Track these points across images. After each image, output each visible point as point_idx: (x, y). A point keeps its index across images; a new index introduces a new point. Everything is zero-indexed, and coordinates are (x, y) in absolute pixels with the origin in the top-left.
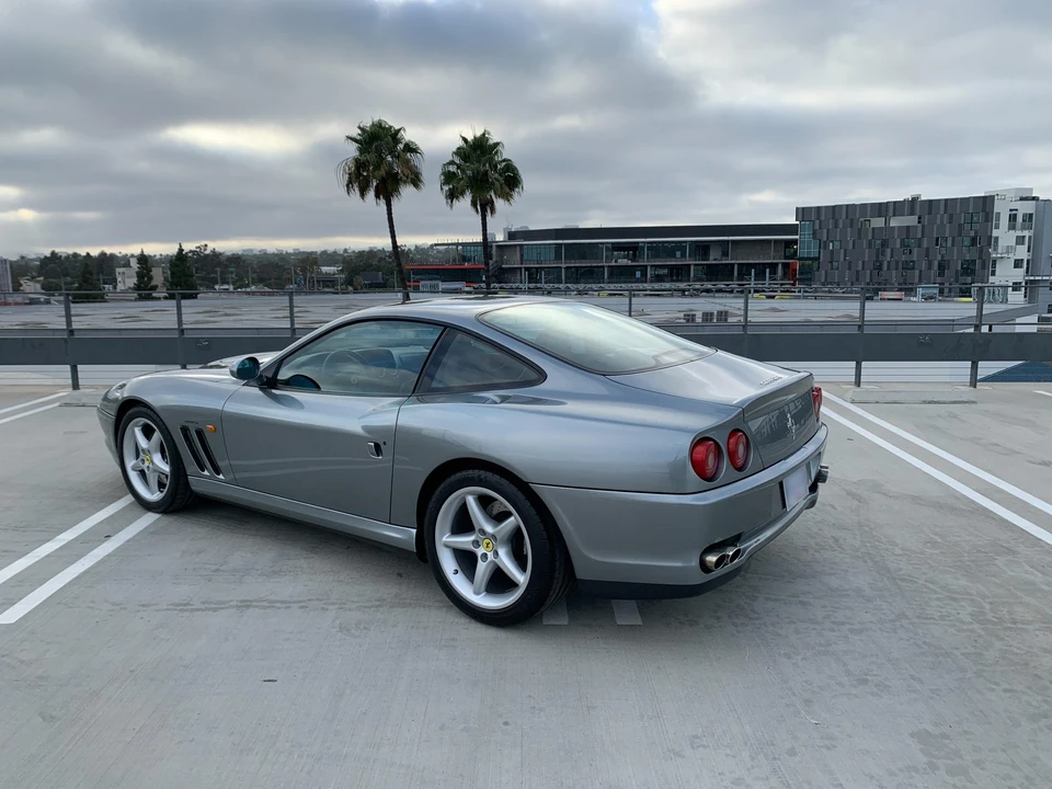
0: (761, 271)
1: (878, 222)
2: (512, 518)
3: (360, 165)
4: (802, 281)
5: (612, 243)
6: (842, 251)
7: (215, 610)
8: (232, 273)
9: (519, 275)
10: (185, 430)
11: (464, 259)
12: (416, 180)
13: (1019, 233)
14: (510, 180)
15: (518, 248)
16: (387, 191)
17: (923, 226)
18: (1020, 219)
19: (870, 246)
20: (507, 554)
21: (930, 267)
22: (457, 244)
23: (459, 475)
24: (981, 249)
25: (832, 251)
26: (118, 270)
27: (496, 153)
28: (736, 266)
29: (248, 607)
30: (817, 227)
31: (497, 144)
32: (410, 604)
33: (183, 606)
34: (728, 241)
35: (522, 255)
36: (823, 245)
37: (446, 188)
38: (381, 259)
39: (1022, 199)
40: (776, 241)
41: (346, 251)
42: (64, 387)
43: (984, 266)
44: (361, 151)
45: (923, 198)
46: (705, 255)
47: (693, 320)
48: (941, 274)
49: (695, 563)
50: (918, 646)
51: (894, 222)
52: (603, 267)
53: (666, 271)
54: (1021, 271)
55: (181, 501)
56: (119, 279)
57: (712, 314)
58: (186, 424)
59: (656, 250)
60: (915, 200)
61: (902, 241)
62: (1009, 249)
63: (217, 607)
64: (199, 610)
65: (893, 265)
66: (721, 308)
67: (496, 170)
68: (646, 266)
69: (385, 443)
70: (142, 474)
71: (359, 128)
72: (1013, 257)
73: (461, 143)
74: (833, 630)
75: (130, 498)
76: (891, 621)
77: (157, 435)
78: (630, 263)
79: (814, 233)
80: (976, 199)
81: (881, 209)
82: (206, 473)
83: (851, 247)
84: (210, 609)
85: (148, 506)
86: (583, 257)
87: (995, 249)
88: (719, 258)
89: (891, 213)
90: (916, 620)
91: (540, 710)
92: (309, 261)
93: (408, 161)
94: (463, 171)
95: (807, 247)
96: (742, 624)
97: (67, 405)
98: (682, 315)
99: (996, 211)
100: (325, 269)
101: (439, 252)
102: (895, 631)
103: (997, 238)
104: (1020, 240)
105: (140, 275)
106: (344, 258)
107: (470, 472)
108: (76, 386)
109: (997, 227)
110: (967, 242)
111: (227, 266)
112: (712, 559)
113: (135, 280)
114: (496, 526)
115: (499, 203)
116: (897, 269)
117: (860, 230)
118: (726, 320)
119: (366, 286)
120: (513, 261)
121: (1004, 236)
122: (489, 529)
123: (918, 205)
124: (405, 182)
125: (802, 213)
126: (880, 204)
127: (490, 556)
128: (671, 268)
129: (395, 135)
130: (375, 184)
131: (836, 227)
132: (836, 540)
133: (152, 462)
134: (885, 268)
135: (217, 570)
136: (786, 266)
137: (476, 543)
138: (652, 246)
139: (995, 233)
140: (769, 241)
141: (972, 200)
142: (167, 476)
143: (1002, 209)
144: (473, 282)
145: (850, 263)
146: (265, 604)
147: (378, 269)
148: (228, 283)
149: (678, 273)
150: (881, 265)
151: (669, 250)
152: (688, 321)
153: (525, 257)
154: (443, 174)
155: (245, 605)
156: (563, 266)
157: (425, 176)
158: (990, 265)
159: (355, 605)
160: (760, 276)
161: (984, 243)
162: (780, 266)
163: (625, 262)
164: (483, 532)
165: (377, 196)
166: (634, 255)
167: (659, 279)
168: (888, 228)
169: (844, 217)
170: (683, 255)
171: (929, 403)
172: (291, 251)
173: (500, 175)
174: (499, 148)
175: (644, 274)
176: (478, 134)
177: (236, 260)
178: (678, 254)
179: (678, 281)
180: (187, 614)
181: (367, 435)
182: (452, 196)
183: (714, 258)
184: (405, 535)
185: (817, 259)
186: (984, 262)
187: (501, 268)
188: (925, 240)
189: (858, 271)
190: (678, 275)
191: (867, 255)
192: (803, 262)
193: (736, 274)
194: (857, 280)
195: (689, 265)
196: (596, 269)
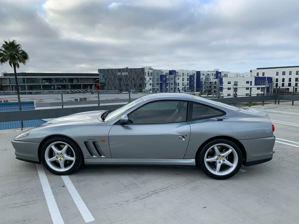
0: (91, 86)
1: (119, 74)
2: (231, 150)
4: (101, 89)
5: (43, 78)
6: (111, 81)
9: (9, 88)
13: (150, 77)
14: (24, 57)
15: (8, 79)
17: (130, 75)
18: (150, 74)
19: (118, 80)
20: (228, 160)
21: (132, 85)
24: (143, 81)
25: (108, 81)
27: (19, 48)
28: (82, 85)
30: (104, 75)
34: (79, 78)
35: (10, 81)
36: (106, 79)
39: (150, 69)
40: (92, 78)
43: (144, 85)
45: (129, 68)
46: (72, 82)
47: (77, 101)
48: (135, 87)
51: (123, 74)
52: (40, 85)
54: (151, 86)
57: (82, 99)
59: (57, 80)
60: (127, 68)
61: (125, 78)
62: (148, 81)
67: (19, 53)
68: (55, 85)
72: (149, 83)
73: (5, 43)
77: (67, 147)
78: (49, 84)
79: (103, 76)
81: (120, 70)
82: (94, 156)
83: (113, 80)
85: (62, 174)
86: (33, 82)
87: (146, 81)
88: (77, 82)
89: (122, 71)
95: (102, 80)
98: (73, 99)
99: (145, 72)
103: (146, 78)
104: (150, 79)
109: (146, 76)
110: (140, 79)
115: (21, 65)
116: (125, 86)
117: (115, 75)
118: (86, 100)
120: (6, 83)
121: (147, 78)
123: (128, 70)
125: (100, 70)
126: (119, 69)
128: (61, 85)
131: (109, 74)
133: (63, 157)
134: (122, 85)
136: (95, 85)
137: (216, 159)
138: (56, 79)
139: (145, 77)
140: (90, 78)
141: (140, 69)
142: (72, 161)
143: (146, 71)
145: (113, 84)
150: (121, 84)
151: (62, 80)
152: (76, 101)
153: (11, 82)
156: (26, 85)
158: (145, 85)
160: (91, 88)
161: (143, 79)
162: (94, 85)
163: (47, 84)
164: (219, 155)
166: (50, 81)
167: (59, 89)
168: (121, 75)
169: (111, 72)
170: (66, 82)
173: (21, 55)
174: (19, 46)
175: (54, 87)
176: (11, 41)
178: (64, 81)
181: (179, 134)
182: (2, 61)
183: (75, 83)
185: (105, 83)
186: (144, 84)
187: (2, 86)
188: (130, 78)
189: (115, 86)
190: (64, 87)
191: (117, 82)
192: (101, 84)
193: (82, 87)
194: (115, 89)
195: (68, 85)
196: (37, 86)
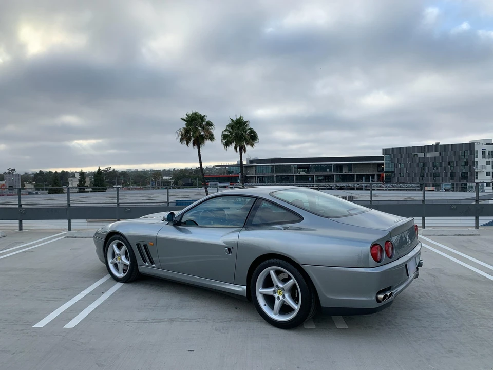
0: (367, 177)
1: (421, 155)
2: (292, 280)
3: (187, 131)
4: (386, 182)
5: (298, 165)
6: (405, 168)
7: (159, 322)
8: (121, 180)
9: (254, 179)
10: (138, 245)
11: (229, 172)
12: (211, 138)
13: (488, 160)
14: (253, 137)
15: (254, 167)
16: (198, 142)
17: (442, 157)
18: (487, 153)
19: (418, 166)
20: (289, 296)
21: (446, 176)
22: (226, 166)
23: (267, 261)
24: (470, 167)
25: (400, 168)
26: (69, 179)
27: (246, 126)
28: (355, 176)
29: (173, 321)
30: (393, 157)
31: (246, 122)
32: (244, 320)
33: (144, 321)
34: (351, 164)
36: (396, 166)
37: (224, 141)
38: (191, 173)
39: (487, 144)
40: (373, 164)
41: (174, 169)
42: (64, 229)
43: (472, 175)
44: (187, 125)
45: (441, 144)
46: (341, 171)
48: (452, 179)
49: (374, 298)
50: (472, 337)
51: (428, 155)
52: (293, 176)
53: (322, 178)
54: (490, 177)
55: (134, 277)
56: (70, 183)
57: (346, 197)
58: (139, 242)
59: (318, 168)
60: (437, 145)
61: (433, 163)
62: (483, 167)
63: (160, 321)
64: (152, 322)
65: (429, 174)
66: (350, 195)
67: (246, 133)
68: (313, 175)
69: (233, 248)
70: (116, 265)
71: (187, 115)
72: (485, 171)
73: (231, 122)
74: (433, 331)
75: (109, 276)
76: (458, 327)
77: (124, 248)
78: (306, 174)
79: (392, 159)
80: (466, 144)
81: (422, 149)
82: (147, 264)
83: (409, 167)
84: (157, 322)
85: (118, 280)
86: (284, 171)
87: (477, 167)
88: (347, 171)
89: (427, 151)
90: (469, 327)
91: (312, 362)
92: (157, 174)
93: (208, 129)
94: (231, 133)
95: (388, 166)
96: (393, 328)
97: (68, 237)
99: (476, 149)
100: (164, 178)
101: (217, 169)
102: (461, 331)
103: (477, 162)
104: (488, 163)
105: (80, 181)
106: (174, 173)
107: (272, 260)
108: (70, 229)
109: (477, 157)
110: (463, 164)
111: (119, 177)
112: (381, 296)
113: (78, 183)
114: (283, 284)
115: (248, 148)
116: (431, 176)
117: (413, 159)
118: (352, 200)
119: (183, 185)
120: (252, 173)
121: (480, 161)
122: (281, 285)
123: (439, 147)
124: (206, 139)
125: (385, 151)
126: (421, 147)
127: (281, 297)
128: (325, 176)
129: (202, 118)
130: (193, 139)
131: (401, 157)
132: (427, 294)
133: (121, 260)
134: (425, 176)
135: (155, 306)
136: (378, 175)
137: (274, 292)
138: (316, 167)
139: (476, 160)
140: (370, 164)
141: (464, 145)
142: (128, 266)
143: (479, 149)
144: (234, 183)
145: (409, 174)
146: (180, 320)
147: (189, 177)
148: (120, 184)
149: (328, 178)
150: (424, 174)
151: (324, 168)
153: (257, 172)
154: (223, 135)
155: (172, 320)
156: (275, 175)
157: (215, 136)
158: (475, 175)
159: (219, 321)
160: (367, 180)
161: (471, 164)
162: (376, 175)
163: (303, 173)
164: (277, 286)
165: (194, 145)
166: (308, 169)
167: (319, 181)
168: (425, 157)
169: (405, 153)
170: (331, 170)
171: (458, 235)
172: (149, 169)
173: (248, 135)
174: (248, 123)
175: (313, 179)
176: (238, 117)
177: (124, 174)
178: (328, 170)
179: (328, 182)
180: (148, 324)
181: (224, 244)
182: (227, 145)
183: (345, 171)
184: (241, 289)
185: (394, 172)
186: (472, 173)
187: (246, 176)
188: (443, 163)
189: (413, 178)
190: (328, 179)
191: (417, 170)
192: (387, 174)
193: (355, 179)
194: (413, 181)
195: (334, 175)
196: (290, 177)
